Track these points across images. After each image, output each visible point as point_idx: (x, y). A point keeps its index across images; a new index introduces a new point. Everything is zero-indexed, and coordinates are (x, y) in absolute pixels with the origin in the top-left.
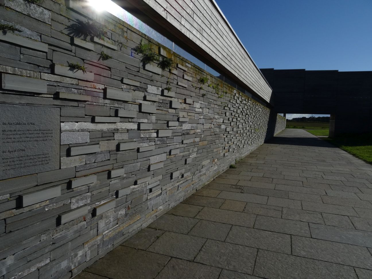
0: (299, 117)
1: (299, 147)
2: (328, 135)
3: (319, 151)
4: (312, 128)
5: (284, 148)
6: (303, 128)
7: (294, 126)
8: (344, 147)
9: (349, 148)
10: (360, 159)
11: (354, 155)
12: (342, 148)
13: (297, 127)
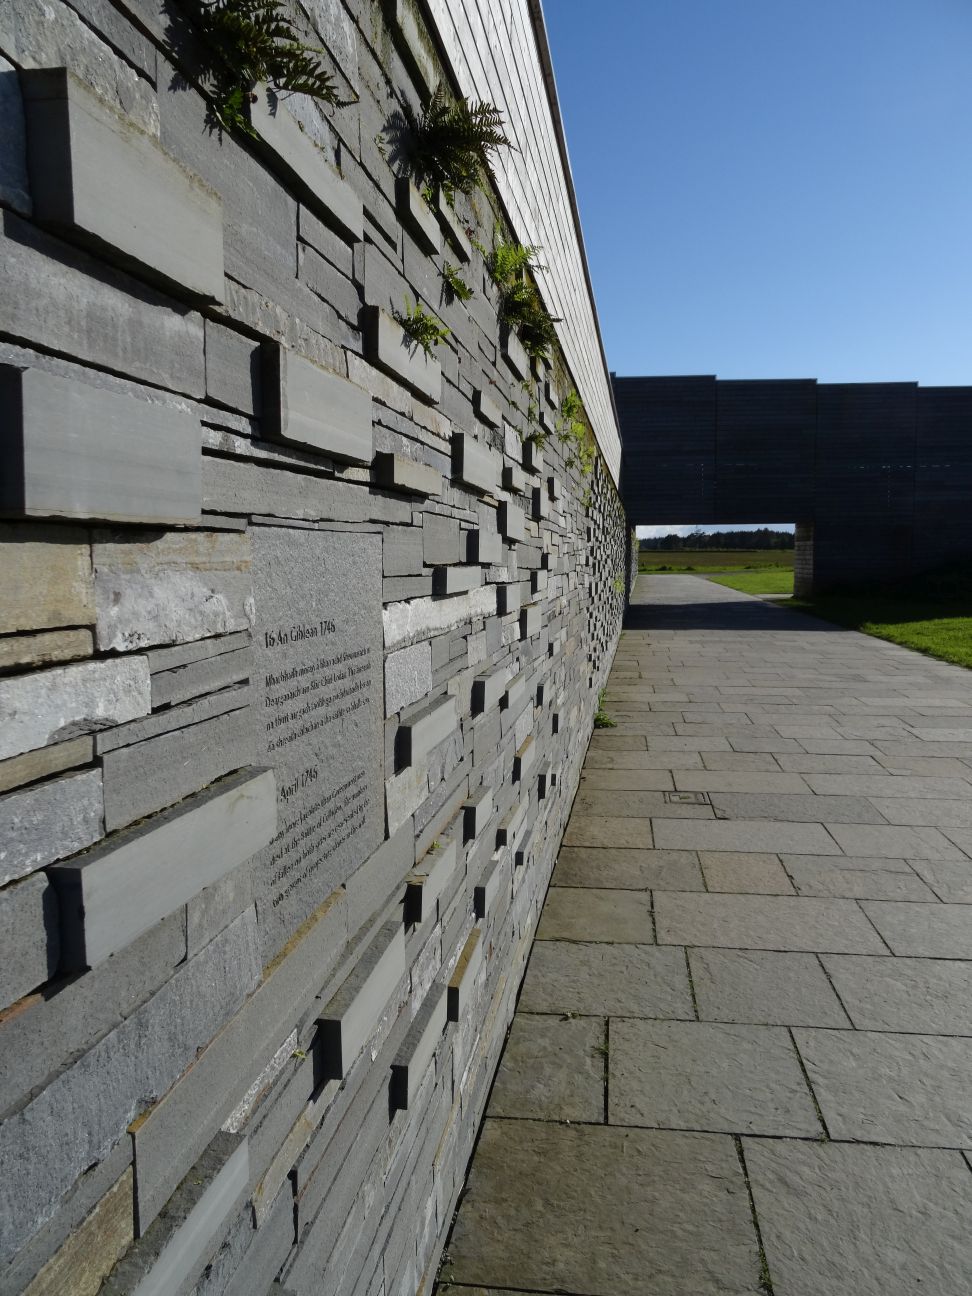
0: (657, 537)
1: (741, 637)
2: (792, 589)
3: (812, 644)
4: (717, 568)
5: (702, 643)
6: (690, 570)
7: (660, 567)
8: (874, 628)
9: (891, 630)
10: (952, 663)
11: (925, 651)
12: (867, 631)
13: (670, 569)
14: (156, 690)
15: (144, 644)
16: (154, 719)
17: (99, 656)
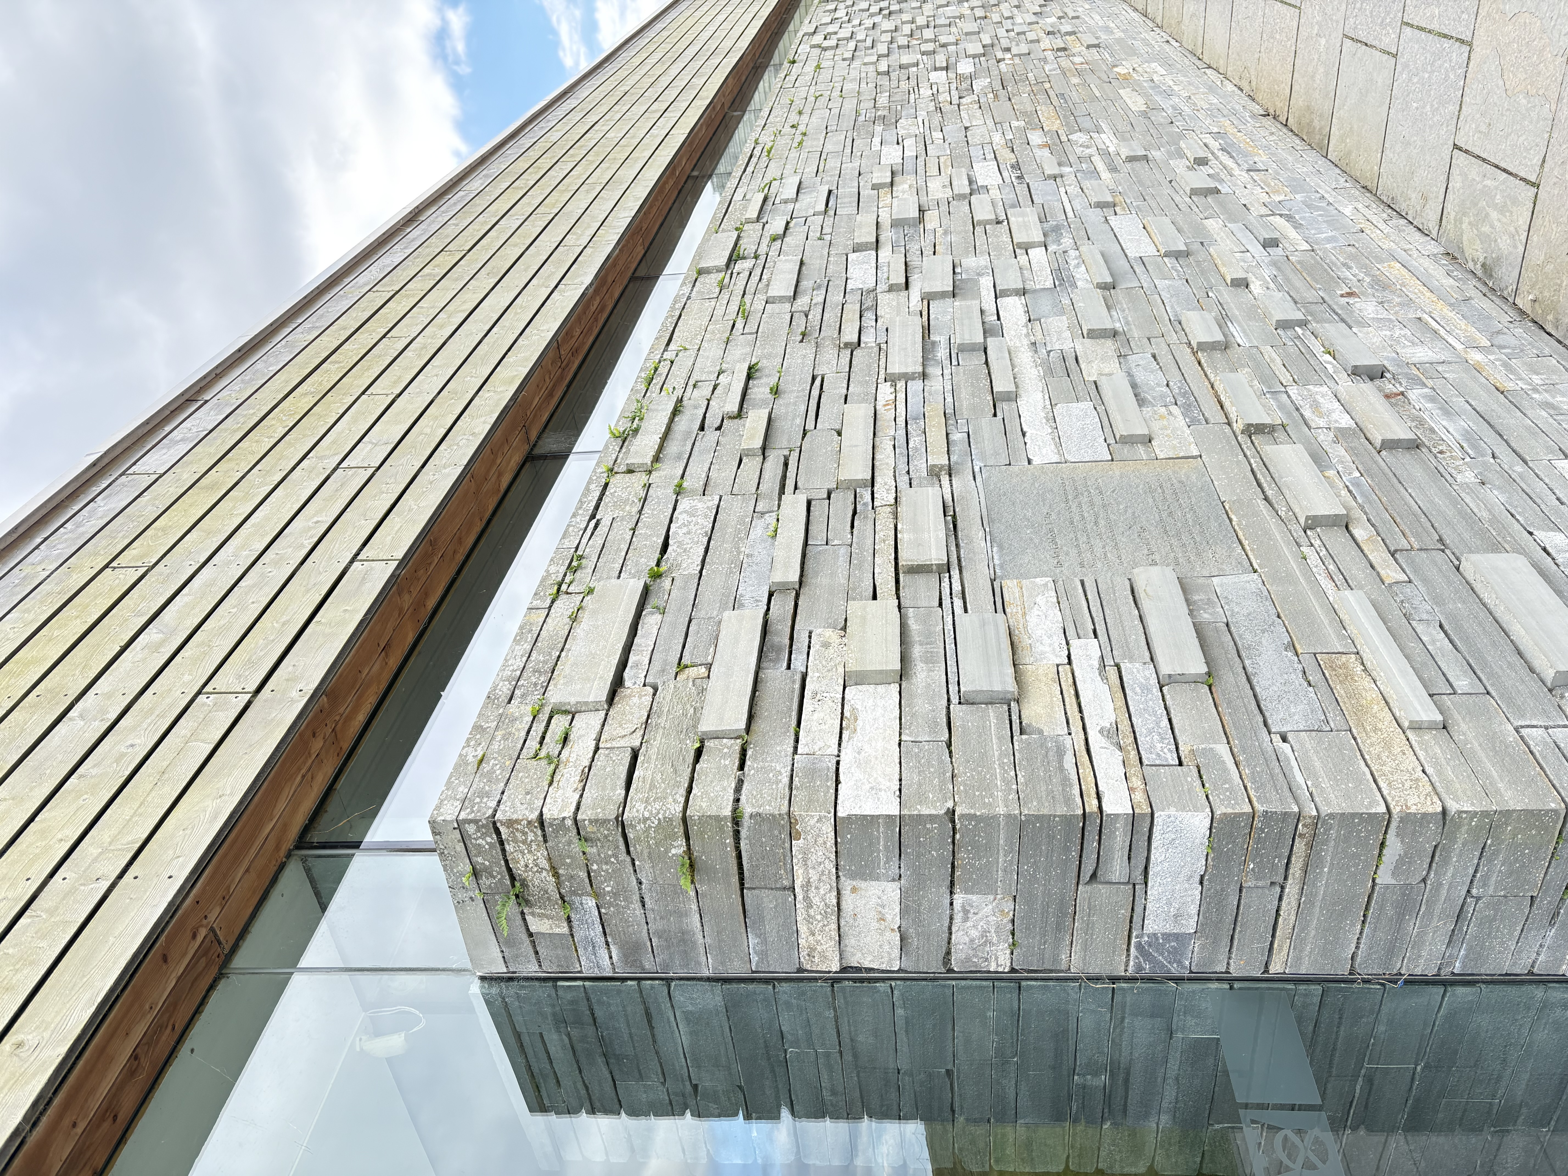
14: (1086, 637)
15: (1064, 642)
16: (1100, 638)
17: (1070, 662)
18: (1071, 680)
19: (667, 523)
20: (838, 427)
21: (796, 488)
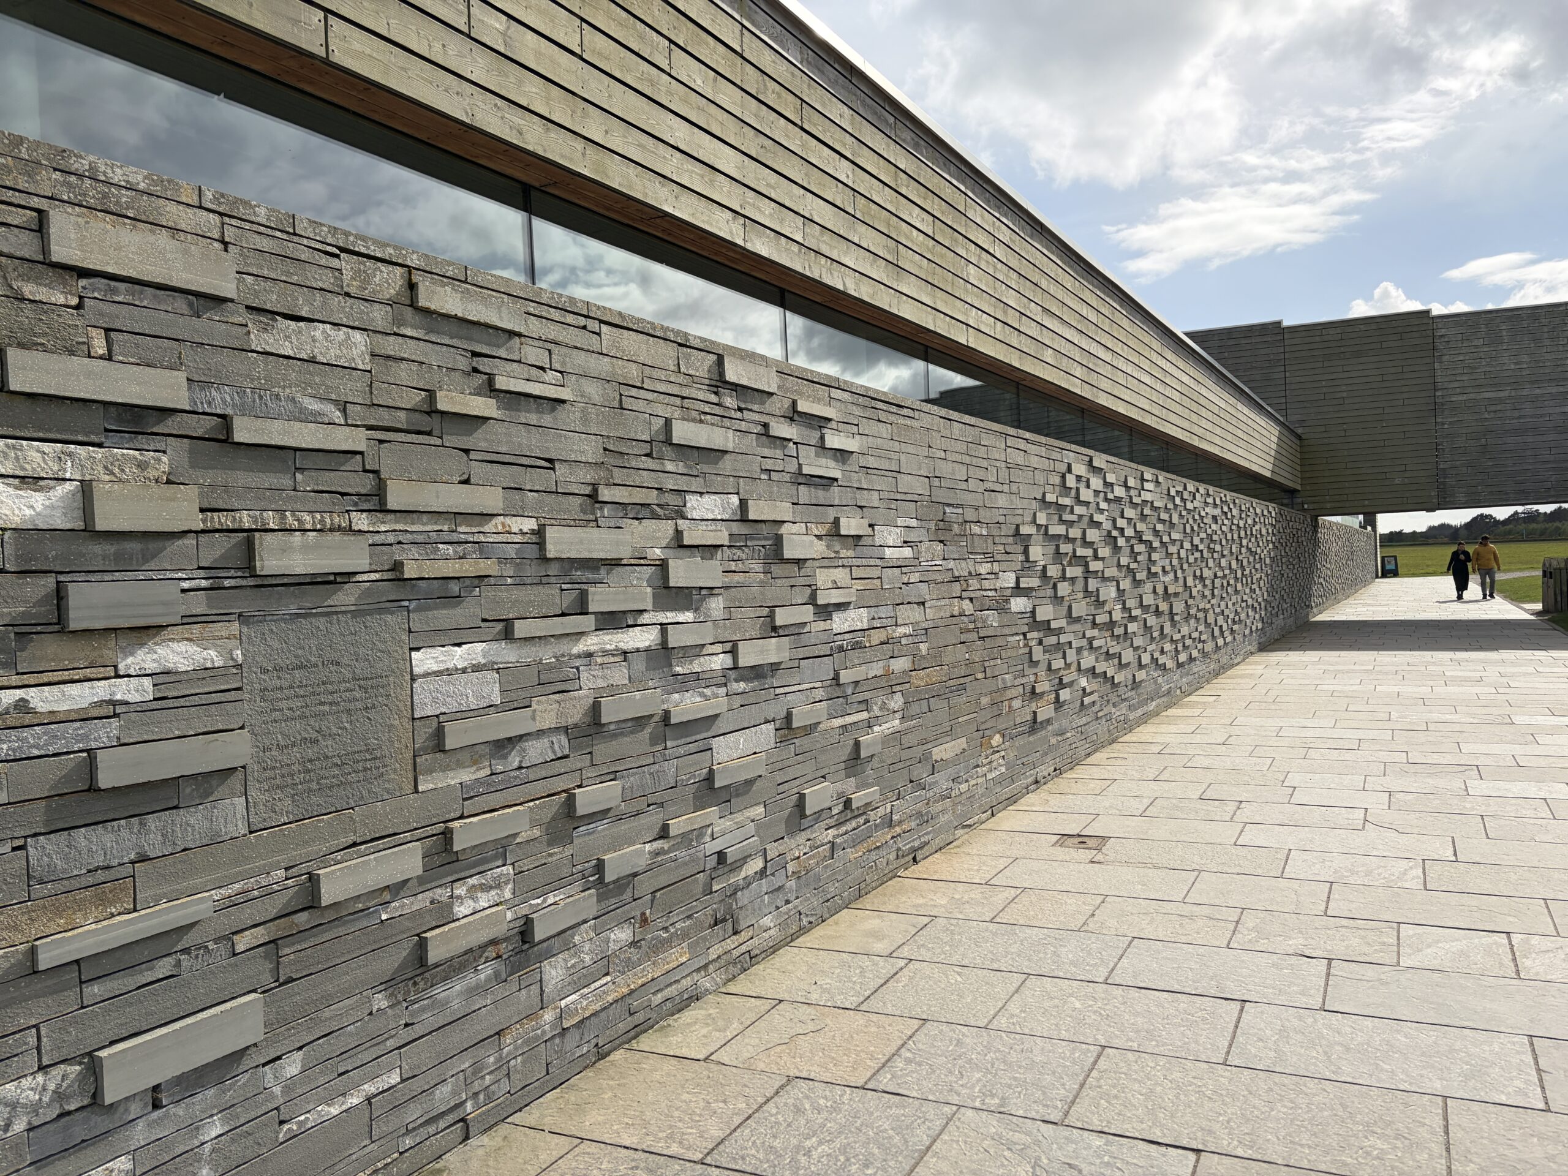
14: (158, 691)
15: (149, 672)
16: (157, 702)
17: (119, 676)
18: (92, 676)
19: (331, 320)
20: (472, 480)
21: (381, 442)
